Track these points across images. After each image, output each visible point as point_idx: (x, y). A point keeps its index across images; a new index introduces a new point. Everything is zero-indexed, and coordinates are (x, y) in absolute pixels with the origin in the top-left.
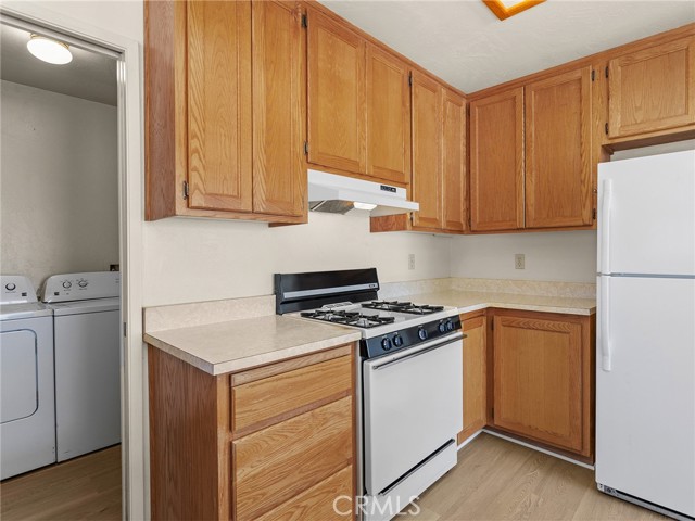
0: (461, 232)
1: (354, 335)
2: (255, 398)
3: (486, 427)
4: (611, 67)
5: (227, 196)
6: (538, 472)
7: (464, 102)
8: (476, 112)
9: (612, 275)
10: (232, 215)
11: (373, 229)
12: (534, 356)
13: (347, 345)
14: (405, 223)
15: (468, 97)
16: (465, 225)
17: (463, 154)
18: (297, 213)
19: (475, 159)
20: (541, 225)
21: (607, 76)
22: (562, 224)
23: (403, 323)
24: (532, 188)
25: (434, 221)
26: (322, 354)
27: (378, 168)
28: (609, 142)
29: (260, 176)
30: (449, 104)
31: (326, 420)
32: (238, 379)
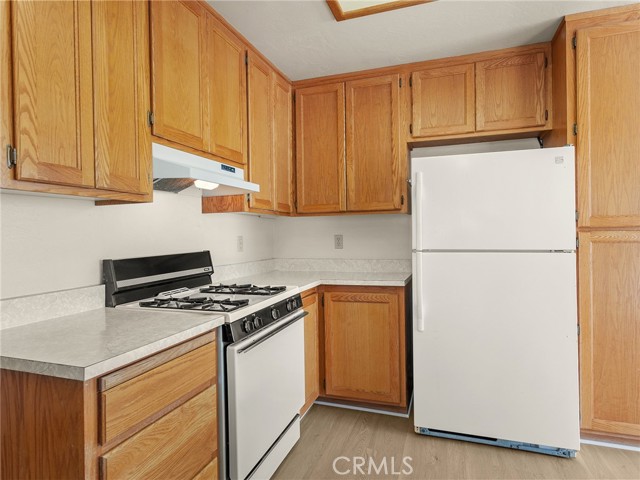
0: (288, 214)
1: (217, 320)
2: (127, 401)
3: (319, 399)
4: (413, 78)
5: (66, 167)
6: (367, 429)
7: (290, 88)
8: (301, 99)
9: (423, 251)
10: (69, 190)
11: (205, 210)
12: (361, 325)
13: (210, 331)
14: (242, 204)
15: (294, 84)
16: (294, 208)
17: (290, 139)
18: (143, 191)
19: (301, 144)
20: (361, 209)
21: (411, 85)
22: (378, 208)
23: (257, 305)
24: (352, 176)
25: (268, 202)
26: (190, 344)
27: (221, 147)
28: (412, 140)
29: (103, 145)
30: (279, 89)
31: (194, 414)
32: (109, 381)
